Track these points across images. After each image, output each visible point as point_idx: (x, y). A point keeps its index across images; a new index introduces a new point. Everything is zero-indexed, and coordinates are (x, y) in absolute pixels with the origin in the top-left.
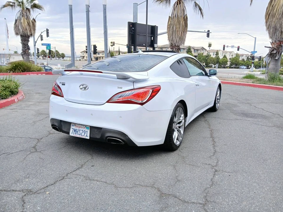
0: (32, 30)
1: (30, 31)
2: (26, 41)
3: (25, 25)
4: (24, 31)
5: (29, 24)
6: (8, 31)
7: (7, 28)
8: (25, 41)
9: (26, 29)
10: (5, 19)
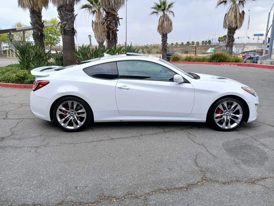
0: (238, 22)
1: (236, 23)
2: (232, 33)
3: (232, 18)
4: (230, 24)
5: (235, 17)
6: (249, 22)
7: (249, 19)
8: (230, 34)
9: (232, 22)
10: (249, 10)
